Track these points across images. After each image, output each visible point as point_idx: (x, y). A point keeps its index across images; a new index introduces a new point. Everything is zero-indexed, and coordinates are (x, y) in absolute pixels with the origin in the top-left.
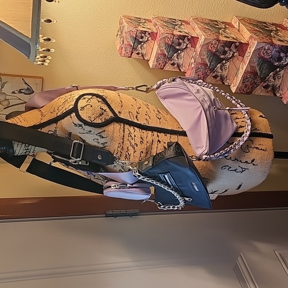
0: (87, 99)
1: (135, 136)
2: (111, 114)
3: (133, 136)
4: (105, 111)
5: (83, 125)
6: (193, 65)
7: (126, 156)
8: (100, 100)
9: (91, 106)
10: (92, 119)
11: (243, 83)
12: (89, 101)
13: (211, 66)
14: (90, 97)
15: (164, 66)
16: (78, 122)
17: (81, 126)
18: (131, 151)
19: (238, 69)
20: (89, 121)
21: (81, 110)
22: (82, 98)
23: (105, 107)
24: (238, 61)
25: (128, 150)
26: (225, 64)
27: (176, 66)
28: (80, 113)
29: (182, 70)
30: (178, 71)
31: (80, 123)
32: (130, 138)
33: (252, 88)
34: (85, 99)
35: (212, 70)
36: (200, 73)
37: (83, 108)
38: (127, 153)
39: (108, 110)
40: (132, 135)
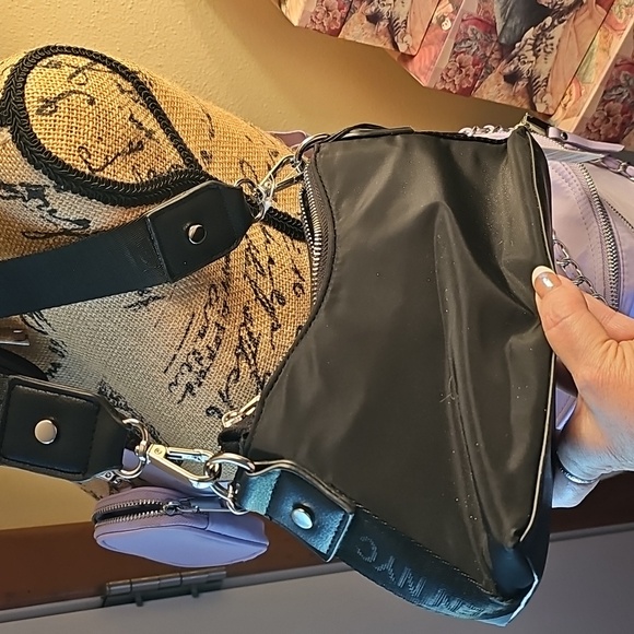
0: (68, 71)
1: (271, 261)
2: (173, 157)
3: (264, 262)
4: (150, 134)
5: (51, 192)
6: (447, 25)
7: (241, 346)
8: (128, 86)
9: (92, 102)
10: (98, 162)
11: (604, 102)
12: (80, 78)
13: (507, 34)
14: (83, 62)
15: (344, 21)
16: (22, 172)
17: (36, 192)
18: (262, 324)
19: (586, 55)
20: (82, 167)
21: (39, 112)
22: (45, 62)
23: (150, 122)
24: (589, 22)
25: (248, 319)
26: (549, 29)
27: (383, 24)
28: (39, 125)
29: (402, 48)
30: (389, 46)
31: (36, 177)
32: (252, 269)
33: (623, 124)
34: (58, 65)
35: (507, 51)
36: (468, 59)
37: (49, 105)
38: (244, 333)
39: (160, 133)
40: (258, 256)
